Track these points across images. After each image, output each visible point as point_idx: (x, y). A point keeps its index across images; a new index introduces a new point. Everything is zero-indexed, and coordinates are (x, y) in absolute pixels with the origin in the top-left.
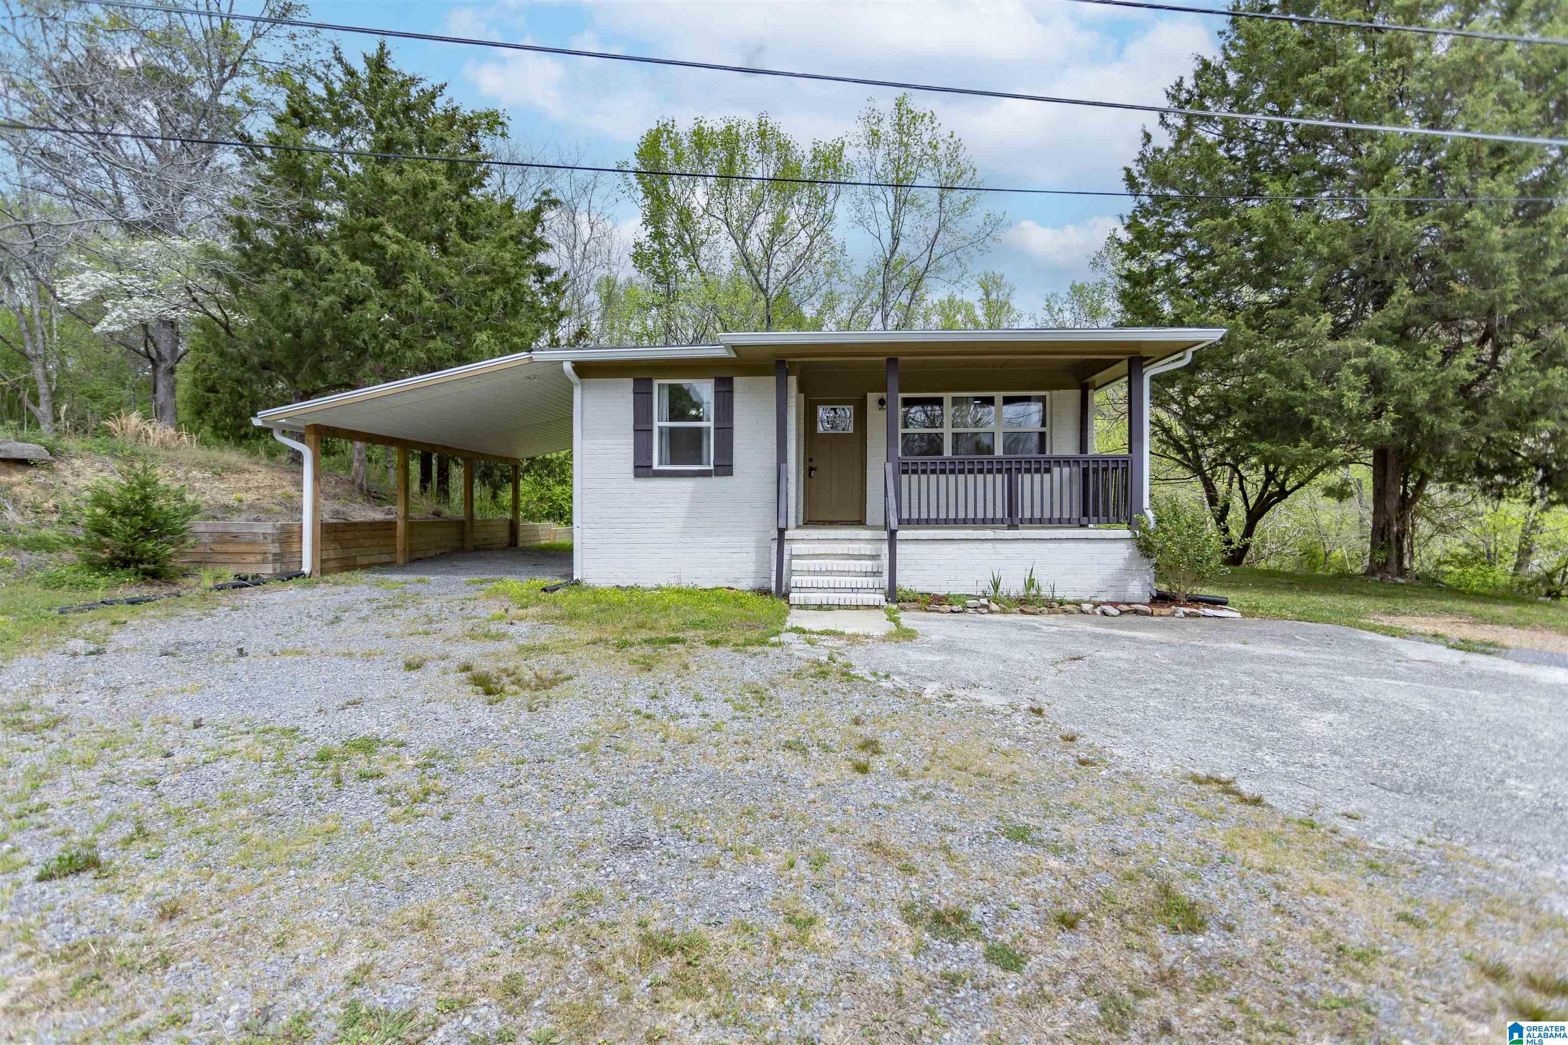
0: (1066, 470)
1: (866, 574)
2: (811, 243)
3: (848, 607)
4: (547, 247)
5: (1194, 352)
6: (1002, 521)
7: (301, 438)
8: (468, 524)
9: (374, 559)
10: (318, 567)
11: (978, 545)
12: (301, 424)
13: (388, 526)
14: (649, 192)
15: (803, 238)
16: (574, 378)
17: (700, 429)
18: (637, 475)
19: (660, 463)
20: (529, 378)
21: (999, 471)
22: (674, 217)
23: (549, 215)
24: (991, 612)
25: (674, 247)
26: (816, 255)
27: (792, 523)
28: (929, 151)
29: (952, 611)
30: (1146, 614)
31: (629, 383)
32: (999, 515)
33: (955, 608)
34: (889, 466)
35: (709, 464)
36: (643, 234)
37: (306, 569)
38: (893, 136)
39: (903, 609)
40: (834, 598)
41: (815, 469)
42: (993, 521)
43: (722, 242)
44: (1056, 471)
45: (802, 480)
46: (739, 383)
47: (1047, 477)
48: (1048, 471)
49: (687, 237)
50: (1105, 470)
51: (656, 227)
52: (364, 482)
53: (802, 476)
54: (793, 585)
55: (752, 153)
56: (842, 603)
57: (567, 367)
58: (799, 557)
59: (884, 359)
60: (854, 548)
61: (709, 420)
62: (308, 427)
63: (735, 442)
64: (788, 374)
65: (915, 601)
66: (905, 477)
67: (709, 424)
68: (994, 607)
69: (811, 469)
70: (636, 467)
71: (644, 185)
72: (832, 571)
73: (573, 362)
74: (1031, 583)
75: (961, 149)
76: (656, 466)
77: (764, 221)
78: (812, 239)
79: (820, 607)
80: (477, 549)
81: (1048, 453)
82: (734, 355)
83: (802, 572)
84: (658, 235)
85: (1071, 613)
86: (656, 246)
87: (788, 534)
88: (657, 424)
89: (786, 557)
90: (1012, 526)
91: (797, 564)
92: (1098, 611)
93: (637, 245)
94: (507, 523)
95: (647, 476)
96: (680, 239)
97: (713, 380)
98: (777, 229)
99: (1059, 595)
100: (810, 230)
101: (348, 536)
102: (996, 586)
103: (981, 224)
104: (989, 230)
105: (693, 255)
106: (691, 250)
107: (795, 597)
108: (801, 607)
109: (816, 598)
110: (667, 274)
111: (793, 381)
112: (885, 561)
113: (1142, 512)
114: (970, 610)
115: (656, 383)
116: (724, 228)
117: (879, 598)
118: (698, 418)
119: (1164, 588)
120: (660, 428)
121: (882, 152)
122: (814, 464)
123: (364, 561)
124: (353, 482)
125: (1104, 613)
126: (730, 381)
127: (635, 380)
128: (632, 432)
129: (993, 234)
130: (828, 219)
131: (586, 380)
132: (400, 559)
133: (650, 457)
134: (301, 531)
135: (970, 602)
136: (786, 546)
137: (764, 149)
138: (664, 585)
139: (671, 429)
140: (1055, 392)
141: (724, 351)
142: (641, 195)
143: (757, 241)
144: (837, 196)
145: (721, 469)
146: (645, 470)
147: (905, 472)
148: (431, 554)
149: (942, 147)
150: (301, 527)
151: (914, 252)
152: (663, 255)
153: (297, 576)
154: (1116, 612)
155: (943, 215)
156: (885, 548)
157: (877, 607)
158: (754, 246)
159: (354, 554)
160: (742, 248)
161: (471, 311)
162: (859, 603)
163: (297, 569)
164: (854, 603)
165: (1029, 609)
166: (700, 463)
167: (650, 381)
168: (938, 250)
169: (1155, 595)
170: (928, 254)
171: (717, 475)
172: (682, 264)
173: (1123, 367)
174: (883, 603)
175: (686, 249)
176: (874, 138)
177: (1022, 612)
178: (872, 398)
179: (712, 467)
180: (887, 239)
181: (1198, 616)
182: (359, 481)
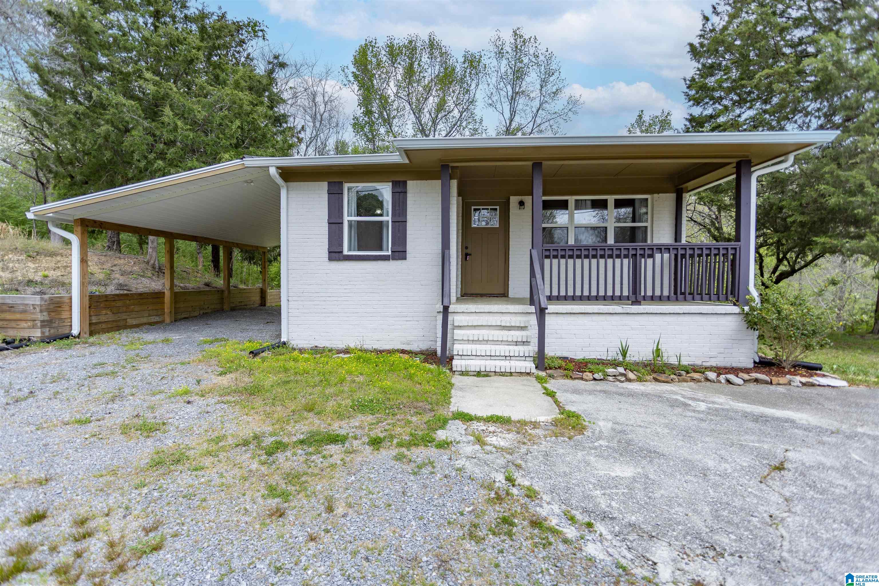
0: (666, 256)
1: (516, 343)
2: (461, 115)
3: (503, 374)
4: (284, 101)
5: (795, 156)
6: (628, 298)
7: (66, 228)
8: (226, 293)
9: (144, 320)
10: (87, 329)
11: (609, 317)
12: (71, 219)
13: (158, 296)
14: (362, 86)
15: (456, 113)
16: (279, 181)
17: (381, 222)
18: (331, 259)
19: (350, 249)
20: (246, 182)
21: (626, 256)
22: (377, 101)
23: (280, 75)
24: (629, 380)
25: (377, 119)
26: (464, 124)
27: (453, 298)
28: (534, 60)
29: (595, 379)
30: (766, 382)
31: (324, 186)
32: (626, 293)
33: (596, 376)
34: (535, 253)
35: (388, 250)
36: (359, 112)
37: (75, 331)
38: (512, 53)
39: (551, 376)
40: (491, 365)
41: (470, 255)
42: (620, 298)
43: (406, 116)
44: (658, 256)
45: (460, 263)
46: (411, 185)
47: (650, 261)
48: (651, 256)
49: (385, 113)
50: (692, 256)
51: (367, 107)
52: (156, 263)
53: (460, 260)
54: (455, 353)
55: (425, 58)
56: (498, 370)
57: (273, 171)
58: (460, 327)
59: (530, 163)
60: (506, 320)
61: (388, 216)
62: (76, 221)
63: (408, 232)
64: (451, 178)
65: (560, 368)
66: (547, 262)
67: (388, 218)
68: (631, 375)
69: (467, 255)
70: (330, 252)
71: (358, 81)
72: (487, 341)
73: (278, 168)
74: (658, 352)
75: (554, 57)
76: (346, 252)
77: (432, 101)
78: (461, 113)
79: (479, 374)
80: (233, 309)
81: (649, 242)
82: (407, 161)
83: (462, 341)
84: (368, 113)
85: (699, 381)
86: (366, 119)
87: (452, 308)
88: (346, 219)
89: (450, 327)
90: (636, 302)
91: (458, 334)
92: (722, 378)
93: (355, 118)
94: (258, 290)
95: (339, 260)
96: (381, 114)
97: (391, 184)
98: (441, 106)
99: (685, 362)
100: (460, 108)
101: (119, 304)
102: (624, 353)
103: (566, 103)
104: (570, 107)
105: (389, 124)
106: (388, 122)
107: (457, 364)
108: (463, 373)
109: (475, 364)
110: (374, 137)
111: (454, 184)
112: (533, 332)
113: (748, 293)
114: (611, 378)
115: (346, 186)
116: (408, 107)
117: (530, 366)
118: (381, 215)
119: (770, 355)
120: (350, 222)
121: (504, 62)
122: (468, 251)
123: (135, 322)
124: (148, 263)
125: (728, 381)
126: (404, 184)
127: (328, 183)
128: (327, 225)
129: (573, 109)
130: (472, 102)
131: (291, 184)
132: (168, 320)
133: (341, 245)
134: (71, 302)
135: (611, 370)
136: (450, 318)
137: (432, 56)
138: (352, 346)
139: (358, 222)
140: (656, 195)
141: (399, 157)
142: (357, 88)
143: (428, 115)
144: (477, 85)
145: (397, 254)
146: (337, 255)
147: (547, 257)
148: (196, 314)
149: (542, 58)
150: (71, 298)
151: (524, 122)
152: (371, 124)
153: (68, 337)
154: (739, 381)
155: (542, 98)
156: (533, 320)
157: (528, 374)
158: (426, 118)
159: (124, 317)
160: (418, 118)
161: (219, 138)
162: (513, 370)
163: (67, 332)
164: (508, 370)
165: (662, 377)
166: (381, 249)
167: (341, 183)
168: (538, 121)
169: (757, 360)
170: (532, 123)
171: (394, 259)
172: (382, 130)
173: (731, 168)
174: (534, 370)
175: (385, 120)
176: (500, 54)
177: (656, 380)
178: (514, 200)
179: (390, 253)
180: (507, 115)
181: (813, 385)
182: (152, 262)
